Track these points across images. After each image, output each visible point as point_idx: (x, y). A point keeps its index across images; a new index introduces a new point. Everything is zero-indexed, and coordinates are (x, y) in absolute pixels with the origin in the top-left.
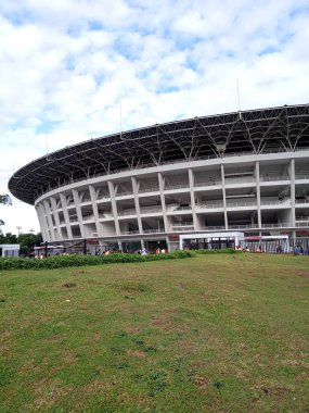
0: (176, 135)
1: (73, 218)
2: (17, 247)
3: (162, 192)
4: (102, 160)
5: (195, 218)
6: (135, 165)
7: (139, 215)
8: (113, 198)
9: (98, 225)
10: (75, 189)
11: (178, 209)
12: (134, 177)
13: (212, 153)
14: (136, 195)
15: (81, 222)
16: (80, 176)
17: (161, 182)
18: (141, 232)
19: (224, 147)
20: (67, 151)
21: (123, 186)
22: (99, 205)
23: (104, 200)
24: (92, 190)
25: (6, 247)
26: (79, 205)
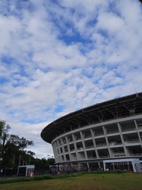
0: (108, 107)
1: (66, 151)
2: (33, 167)
3: (106, 135)
4: (77, 122)
5: (125, 149)
6: (91, 123)
7: (96, 148)
8: (83, 140)
9: (77, 154)
10: (66, 136)
11: (115, 144)
12: (92, 128)
13: (128, 114)
14: (93, 138)
15: (70, 152)
16: (68, 130)
17: (105, 131)
18: (98, 158)
19: (133, 111)
20: (61, 119)
21: (87, 133)
22: (77, 143)
23: (79, 141)
24: (73, 136)
25: (29, 167)
26: (68, 144)
